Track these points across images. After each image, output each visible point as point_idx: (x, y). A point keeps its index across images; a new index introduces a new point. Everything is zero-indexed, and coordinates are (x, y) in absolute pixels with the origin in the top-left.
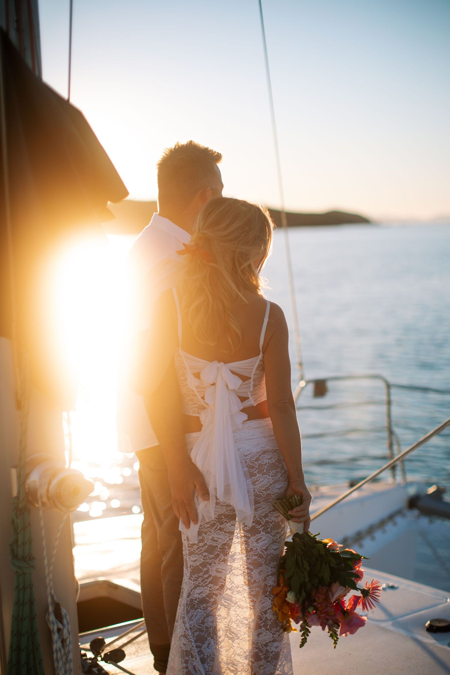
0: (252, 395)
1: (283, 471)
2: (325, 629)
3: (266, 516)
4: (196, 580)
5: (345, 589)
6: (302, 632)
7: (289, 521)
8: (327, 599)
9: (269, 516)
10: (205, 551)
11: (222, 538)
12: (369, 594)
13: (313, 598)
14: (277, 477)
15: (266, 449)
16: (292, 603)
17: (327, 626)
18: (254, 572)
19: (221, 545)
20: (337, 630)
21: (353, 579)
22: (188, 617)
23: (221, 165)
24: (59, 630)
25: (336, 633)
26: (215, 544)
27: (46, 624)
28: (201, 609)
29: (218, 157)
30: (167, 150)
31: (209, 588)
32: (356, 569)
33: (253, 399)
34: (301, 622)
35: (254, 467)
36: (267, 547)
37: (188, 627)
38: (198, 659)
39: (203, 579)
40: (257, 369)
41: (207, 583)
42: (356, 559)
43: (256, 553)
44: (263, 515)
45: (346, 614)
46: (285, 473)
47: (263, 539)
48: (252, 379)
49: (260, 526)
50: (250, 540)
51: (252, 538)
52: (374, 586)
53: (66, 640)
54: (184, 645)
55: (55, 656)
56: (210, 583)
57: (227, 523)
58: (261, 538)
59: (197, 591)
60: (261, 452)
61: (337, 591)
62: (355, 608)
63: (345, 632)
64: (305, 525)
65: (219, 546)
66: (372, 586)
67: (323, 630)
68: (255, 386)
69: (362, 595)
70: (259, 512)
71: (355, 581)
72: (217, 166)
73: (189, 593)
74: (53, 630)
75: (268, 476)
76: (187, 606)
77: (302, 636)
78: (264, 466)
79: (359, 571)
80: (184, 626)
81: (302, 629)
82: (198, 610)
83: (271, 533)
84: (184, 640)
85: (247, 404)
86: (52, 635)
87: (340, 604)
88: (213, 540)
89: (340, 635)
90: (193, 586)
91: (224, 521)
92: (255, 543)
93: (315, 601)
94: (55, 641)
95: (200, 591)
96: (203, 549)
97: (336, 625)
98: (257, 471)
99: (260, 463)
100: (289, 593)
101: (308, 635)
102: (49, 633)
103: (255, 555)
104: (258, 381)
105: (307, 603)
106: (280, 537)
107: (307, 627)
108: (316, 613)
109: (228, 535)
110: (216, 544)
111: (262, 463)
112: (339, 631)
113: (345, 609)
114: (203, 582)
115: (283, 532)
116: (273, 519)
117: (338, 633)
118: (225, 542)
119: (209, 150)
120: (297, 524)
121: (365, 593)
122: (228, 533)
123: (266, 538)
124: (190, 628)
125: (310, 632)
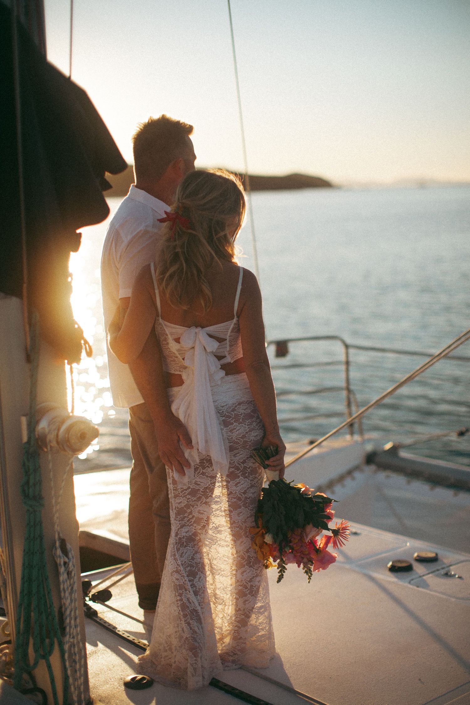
0: (229, 354)
1: (258, 421)
2: (300, 567)
3: (244, 462)
4: (182, 520)
5: (318, 530)
6: (280, 569)
7: (266, 469)
8: (301, 539)
9: (247, 462)
10: (189, 494)
11: (204, 482)
12: (339, 533)
13: (290, 539)
14: (253, 426)
15: (241, 401)
16: (270, 543)
17: (302, 564)
18: (233, 513)
19: (203, 489)
20: (311, 567)
21: (325, 520)
22: (179, 554)
23: (192, 137)
24: (65, 563)
25: (310, 570)
26: (197, 487)
27: (53, 557)
28: (190, 547)
29: (190, 129)
30: (141, 124)
31: (194, 527)
32: (327, 511)
33: (230, 357)
34: (278, 561)
35: (231, 417)
36: (245, 491)
37: (180, 563)
38: (191, 592)
39: (188, 519)
40: (232, 332)
41: (192, 523)
42: (327, 502)
43: (236, 496)
44: (241, 461)
45: (319, 553)
46: (259, 422)
47: (242, 483)
48: (228, 340)
49: (239, 471)
50: (230, 484)
51: (231, 482)
52: (344, 526)
53: (71, 572)
54: (177, 579)
55: (62, 587)
56: (194, 522)
57: (209, 468)
58: (239, 483)
59: (185, 529)
60: (237, 403)
61: (311, 532)
62: (326, 547)
63: (318, 569)
64: (280, 473)
65: (201, 490)
66: (341, 526)
67: (299, 568)
68: (231, 346)
69: (332, 535)
70: (237, 458)
71: (327, 522)
72: (189, 138)
73: (177, 533)
74: (60, 565)
75: (244, 426)
76: (177, 545)
77: (279, 573)
78: (240, 416)
79: (330, 513)
80: (175, 563)
81: (279, 567)
82: (187, 547)
83: (249, 478)
84: (176, 575)
85: (224, 361)
86: (59, 567)
87: (313, 543)
88: (196, 483)
89: (314, 571)
90: (180, 526)
91: (206, 466)
92: (234, 487)
93: (290, 541)
94: (61, 573)
95: (187, 530)
96: (187, 492)
97: (310, 563)
98: (234, 420)
99: (236, 413)
100: (267, 534)
101: (284, 572)
102: (56, 567)
103: (234, 498)
104: (234, 342)
105: (283, 544)
106: (258, 481)
107: (283, 565)
108: (292, 552)
109: (210, 479)
110: (199, 488)
111: (238, 413)
112: (312, 568)
113: (318, 547)
114: (189, 522)
115: (260, 477)
116: (251, 464)
117: (312, 569)
118: (207, 486)
119: (181, 123)
120: (273, 472)
121: (336, 532)
122: (210, 477)
123: (244, 482)
124: (182, 564)
125: (286, 569)
